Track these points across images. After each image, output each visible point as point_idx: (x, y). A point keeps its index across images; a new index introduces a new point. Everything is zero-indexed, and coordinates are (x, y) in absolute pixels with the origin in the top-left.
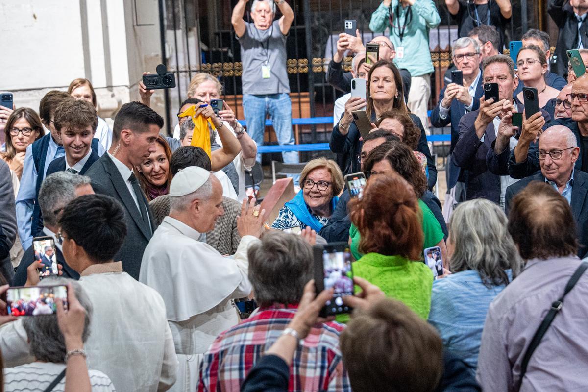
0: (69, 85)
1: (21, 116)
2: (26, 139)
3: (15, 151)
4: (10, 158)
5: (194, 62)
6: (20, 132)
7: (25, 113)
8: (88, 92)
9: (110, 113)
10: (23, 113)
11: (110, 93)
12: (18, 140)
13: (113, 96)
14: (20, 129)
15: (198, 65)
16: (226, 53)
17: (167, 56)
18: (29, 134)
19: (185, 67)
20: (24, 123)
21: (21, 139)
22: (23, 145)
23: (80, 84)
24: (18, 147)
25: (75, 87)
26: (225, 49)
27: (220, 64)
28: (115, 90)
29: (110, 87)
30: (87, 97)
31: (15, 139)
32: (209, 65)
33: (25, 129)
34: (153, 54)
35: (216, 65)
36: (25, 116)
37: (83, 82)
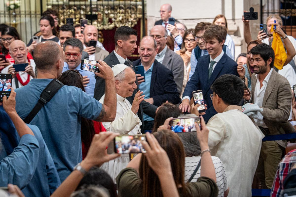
0: (214, 17)
1: (190, 33)
2: (192, 45)
3: (186, 50)
4: (183, 53)
5: (277, 8)
6: (189, 41)
7: (192, 32)
8: (224, 21)
9: (233, 33)
10: (191, 31)
11: (234, 23)
12: (188, 45)
13: (235, 24)
14: (189, 39)
15: (279, 10)
16: (293, 4)
17: (263, 4)
18: (193, 42)
19: (272, 10)
20: (191, 36)
21: (189, 45)
22: (190, 48)
23: (220, 17)
24: (188, 48)
25: (217, 18)
26: (293, 2)
27: (290, 10)
28: (236, 21)
29: (234, 19)
30: (222, 23)
31: (187, 44)
32: (284, 10)
33: (191, 40)
34: (256, 3)
35: (288, 10)
36: (192, 33)
37: (222, 16)
